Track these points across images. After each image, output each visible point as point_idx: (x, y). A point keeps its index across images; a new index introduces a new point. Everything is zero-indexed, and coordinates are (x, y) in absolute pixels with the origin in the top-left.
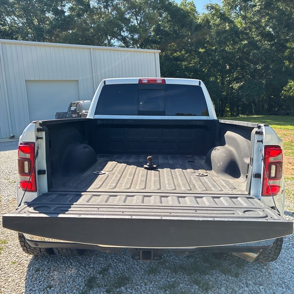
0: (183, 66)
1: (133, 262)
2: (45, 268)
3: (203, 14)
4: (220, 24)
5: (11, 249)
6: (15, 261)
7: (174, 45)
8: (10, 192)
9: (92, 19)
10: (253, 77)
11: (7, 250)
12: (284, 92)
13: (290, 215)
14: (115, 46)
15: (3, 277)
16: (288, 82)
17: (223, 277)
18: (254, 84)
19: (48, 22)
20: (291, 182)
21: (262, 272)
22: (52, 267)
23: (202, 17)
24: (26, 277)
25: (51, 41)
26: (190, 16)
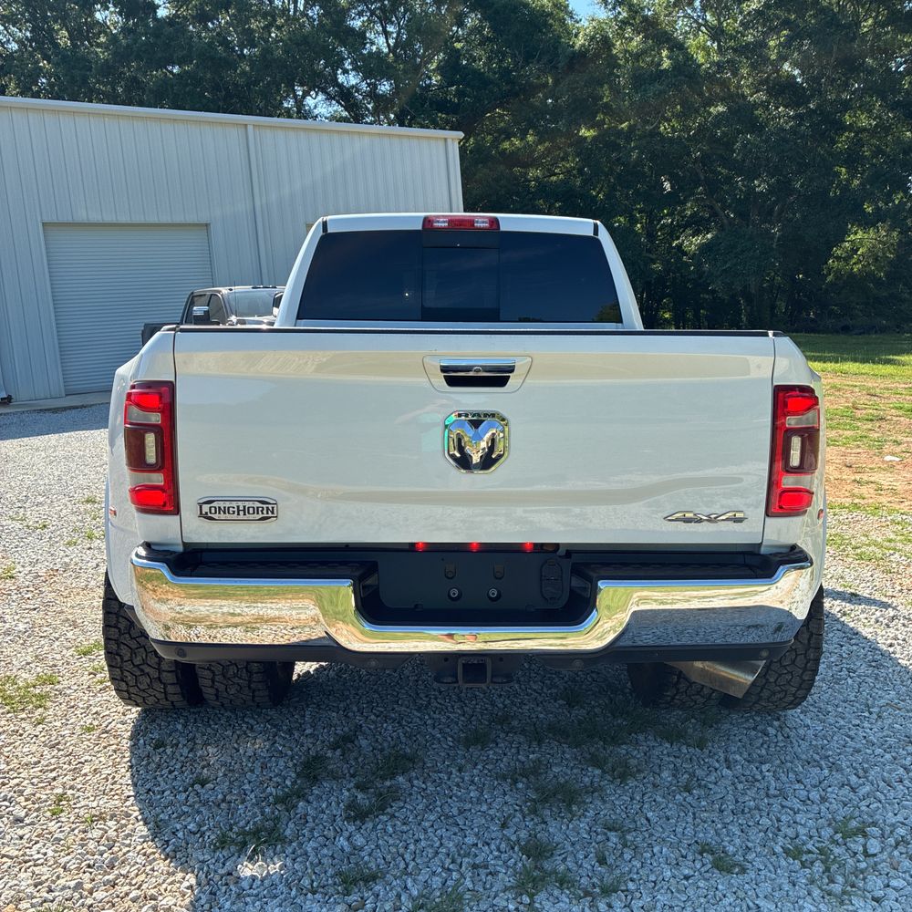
0: (530, 181)
1: (421, 719)
2: (181, 739)
3: (593, 20)
4: (642, 54)
5: (72, 697)
6: (91, 724)
7: (501, 116)
8: (36, 554)
9: (244, 29)
10: (743, 215)
11: (60, 699)
12: (833, 262)
13: (844, 600)
14: (316, 116)
15: (65, 763)
16: (846, 232)
17: (666, 748)
18: (747, 237)
19: (103, 39)
20: (850, 517)
21: (767, 735)
22: (198, 735)
23: (588, 30)
24: (130, 761)
25: (113, 99)
26: (551, 25)
